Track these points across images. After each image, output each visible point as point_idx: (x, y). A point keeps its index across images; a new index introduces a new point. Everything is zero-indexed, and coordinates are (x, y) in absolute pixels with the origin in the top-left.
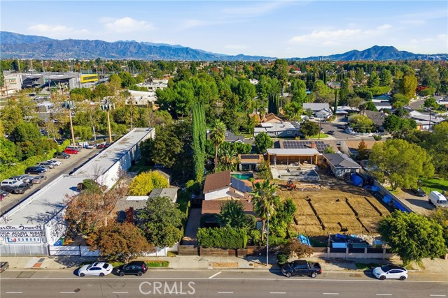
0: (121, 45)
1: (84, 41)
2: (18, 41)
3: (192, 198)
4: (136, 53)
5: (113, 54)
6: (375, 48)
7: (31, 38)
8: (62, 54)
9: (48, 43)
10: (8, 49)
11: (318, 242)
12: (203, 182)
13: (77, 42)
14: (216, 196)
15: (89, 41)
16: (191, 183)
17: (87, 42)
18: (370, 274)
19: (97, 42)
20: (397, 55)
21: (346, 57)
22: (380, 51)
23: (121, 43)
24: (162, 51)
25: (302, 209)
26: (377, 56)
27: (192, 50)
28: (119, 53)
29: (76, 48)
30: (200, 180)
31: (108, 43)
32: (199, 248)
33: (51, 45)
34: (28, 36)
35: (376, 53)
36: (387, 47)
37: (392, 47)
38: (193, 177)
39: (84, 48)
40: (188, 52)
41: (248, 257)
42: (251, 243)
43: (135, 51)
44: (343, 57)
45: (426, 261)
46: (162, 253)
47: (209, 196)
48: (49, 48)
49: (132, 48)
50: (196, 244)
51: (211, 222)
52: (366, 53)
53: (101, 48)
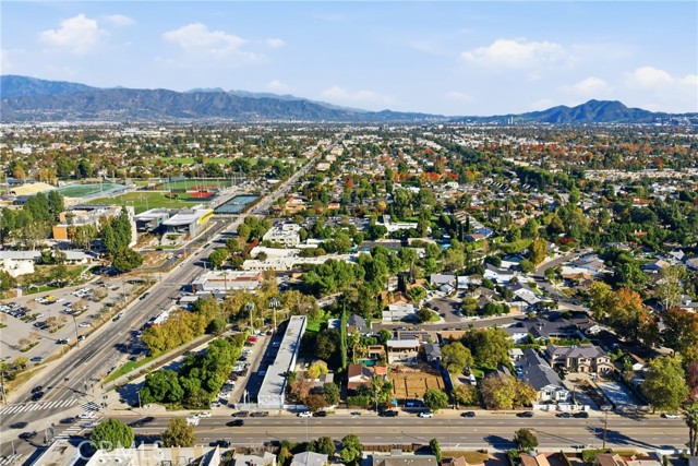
0: (200, 97)
1: (143, 91)
2: (38, 90)
3: (341, 378)
4: (223, 109)
5: (188, 112)
6: (593, 103)
7: (59, 86)
8: (109, 111)
9: (87, 94)
10: (24, 105)
11: (401, 402)
12: (347, 367)
13: (131, 93)
14: (354, 379)
15: (149, 91)
16: (340, 370)
17: (147, 93)
18: (419, 416)
19: (162, 91)
20: (626, 115)
21: (547, 116)
22: (599, 108)
23: (200, 93)
24: (264, 105)
25: (400, 385)
26: (594, 115)
27: (311, 104)
28: (196, 110)
29: (130, 103)
30: (345, 366)
31: (180, 94)
32: (347, 405)
33: (91, 99)
34: (54, 83)
35: (593, 110)
36: (610, 103)
37: (617, 103)
38: (341, 365)
39: (143, 103)
40: (304, 108)
41: (369, 409)
42: (371, 403)
43: (221, 106)
44: (543, 117)
45: (440, 411)
46: (332, 408)
47: (351, 380)
48: (89, 103)
49: (216, 102)
50: (346, 404)
51: (352, 393)
52: (579, 111)
53: (169, 101)
